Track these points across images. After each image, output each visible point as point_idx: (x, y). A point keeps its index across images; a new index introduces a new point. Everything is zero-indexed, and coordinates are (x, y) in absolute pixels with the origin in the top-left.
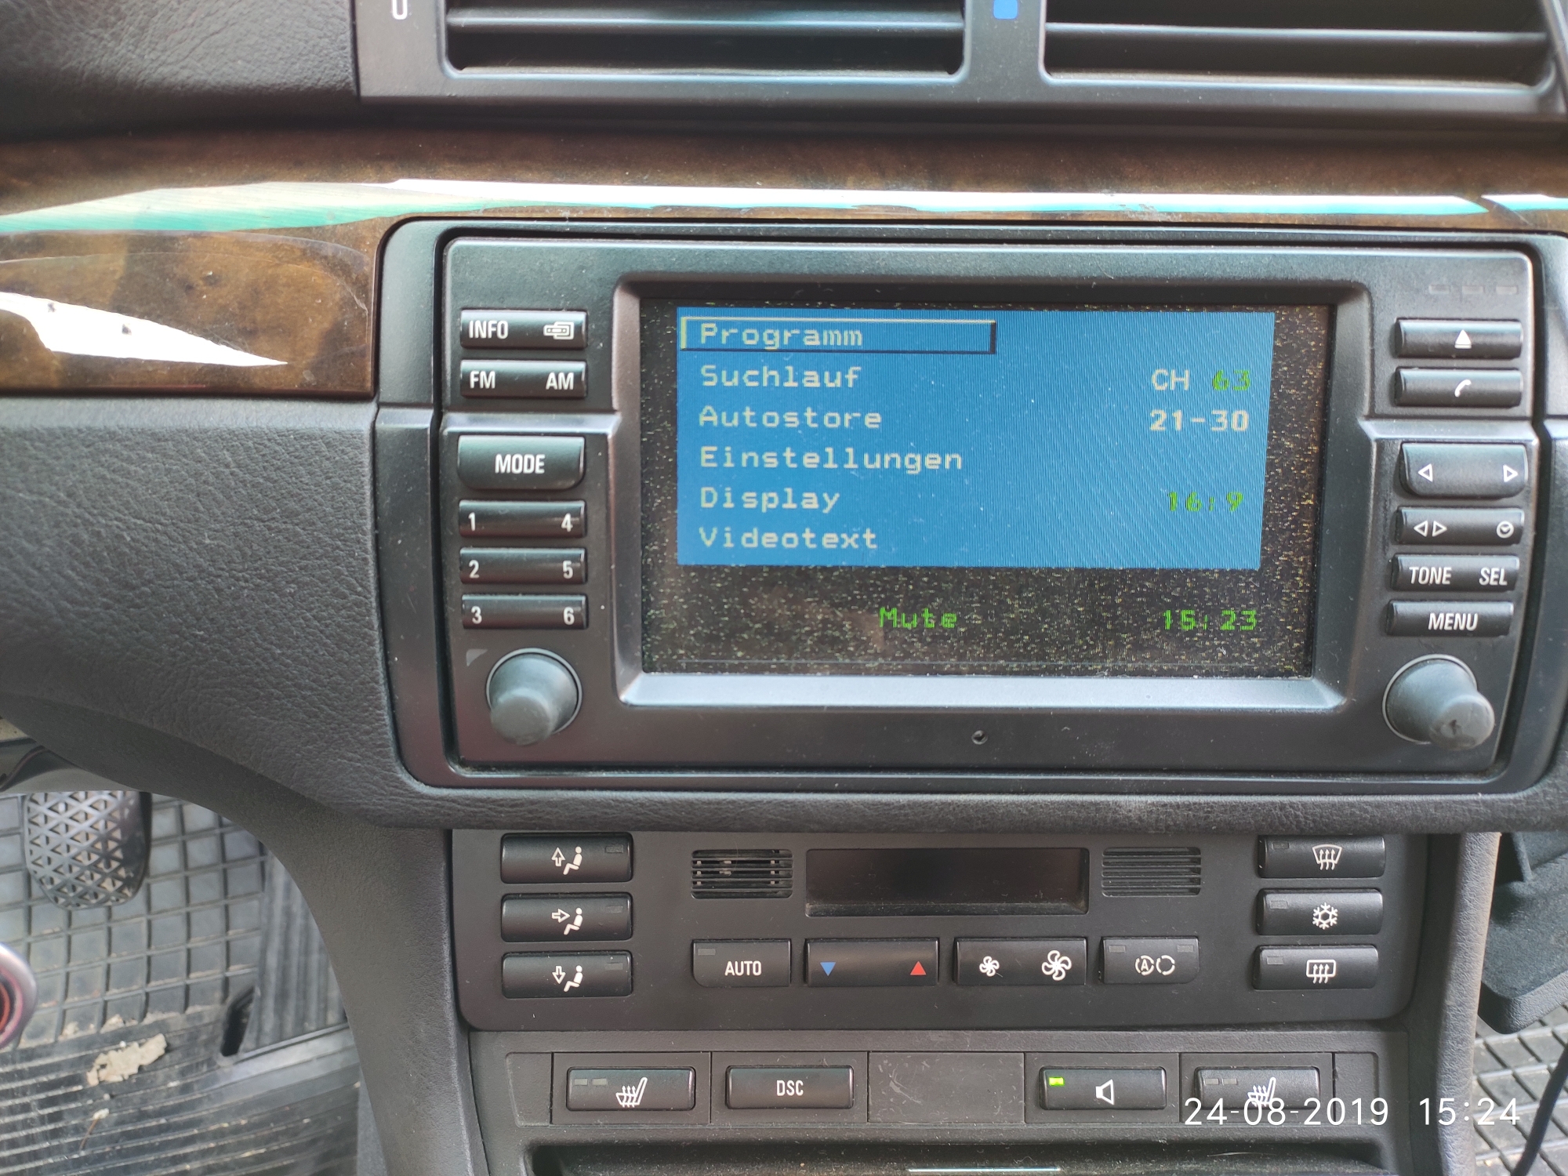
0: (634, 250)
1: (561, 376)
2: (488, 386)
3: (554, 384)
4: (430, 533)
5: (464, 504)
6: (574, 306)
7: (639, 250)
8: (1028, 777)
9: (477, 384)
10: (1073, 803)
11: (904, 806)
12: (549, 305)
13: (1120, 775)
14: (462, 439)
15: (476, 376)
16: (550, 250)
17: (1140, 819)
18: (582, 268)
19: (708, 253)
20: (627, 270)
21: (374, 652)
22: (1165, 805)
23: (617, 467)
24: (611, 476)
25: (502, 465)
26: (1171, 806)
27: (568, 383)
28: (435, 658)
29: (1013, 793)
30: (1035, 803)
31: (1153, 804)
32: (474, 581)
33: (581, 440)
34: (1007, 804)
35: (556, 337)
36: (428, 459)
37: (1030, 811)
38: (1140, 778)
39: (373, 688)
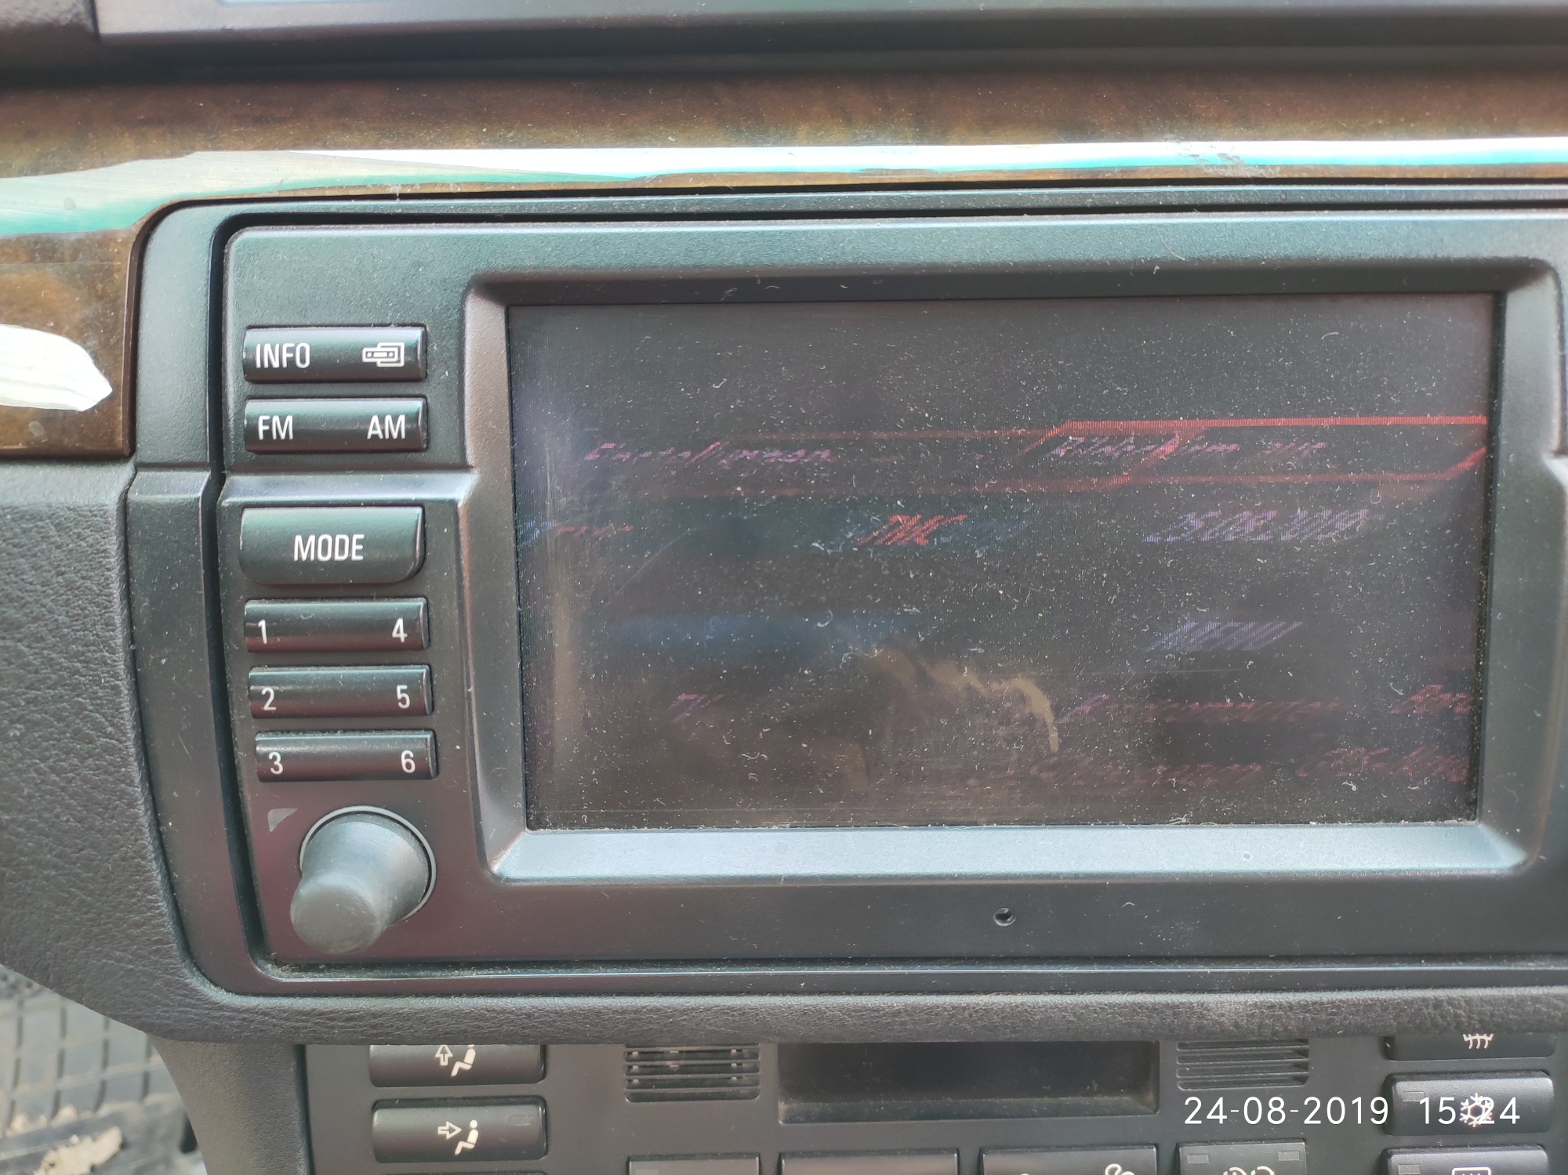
0: (493, 237)
1: (388, 419)
2: (283, 436)
3: (379, 432)
4: (206, 648)
5: (252, 606)
6: (408, 320)
7: (500, 237)
8: (1075, 970)
9: (268, 433)
10: (1141, 1006)
11: (899, 1012)
12: (372, 319)
13: (1207, 965)
14: (249, 515)
15: (265, 423)
16: (372, 241)
17: (1236, 1025)
18: (418, 264)
19: (598, 239)
20: (482, 266)
21: (136, 817)
22: (1272, 1006)
23: (473, 548)
24: (464, 562)
25: (302, 551)
26: (1281, 1007)
27: (398, 429)
28: (223, 822)
29: (1054, 992)
30: (1087, 1006)
31: (1255, 1005)
32: (268, 715)
33: (419, 510)
34: (1046, 1008)
35: (379, 365)
36: (199, 541)
37: (1080, 1017)
38: (1236, 969)
39: (139, 865)
